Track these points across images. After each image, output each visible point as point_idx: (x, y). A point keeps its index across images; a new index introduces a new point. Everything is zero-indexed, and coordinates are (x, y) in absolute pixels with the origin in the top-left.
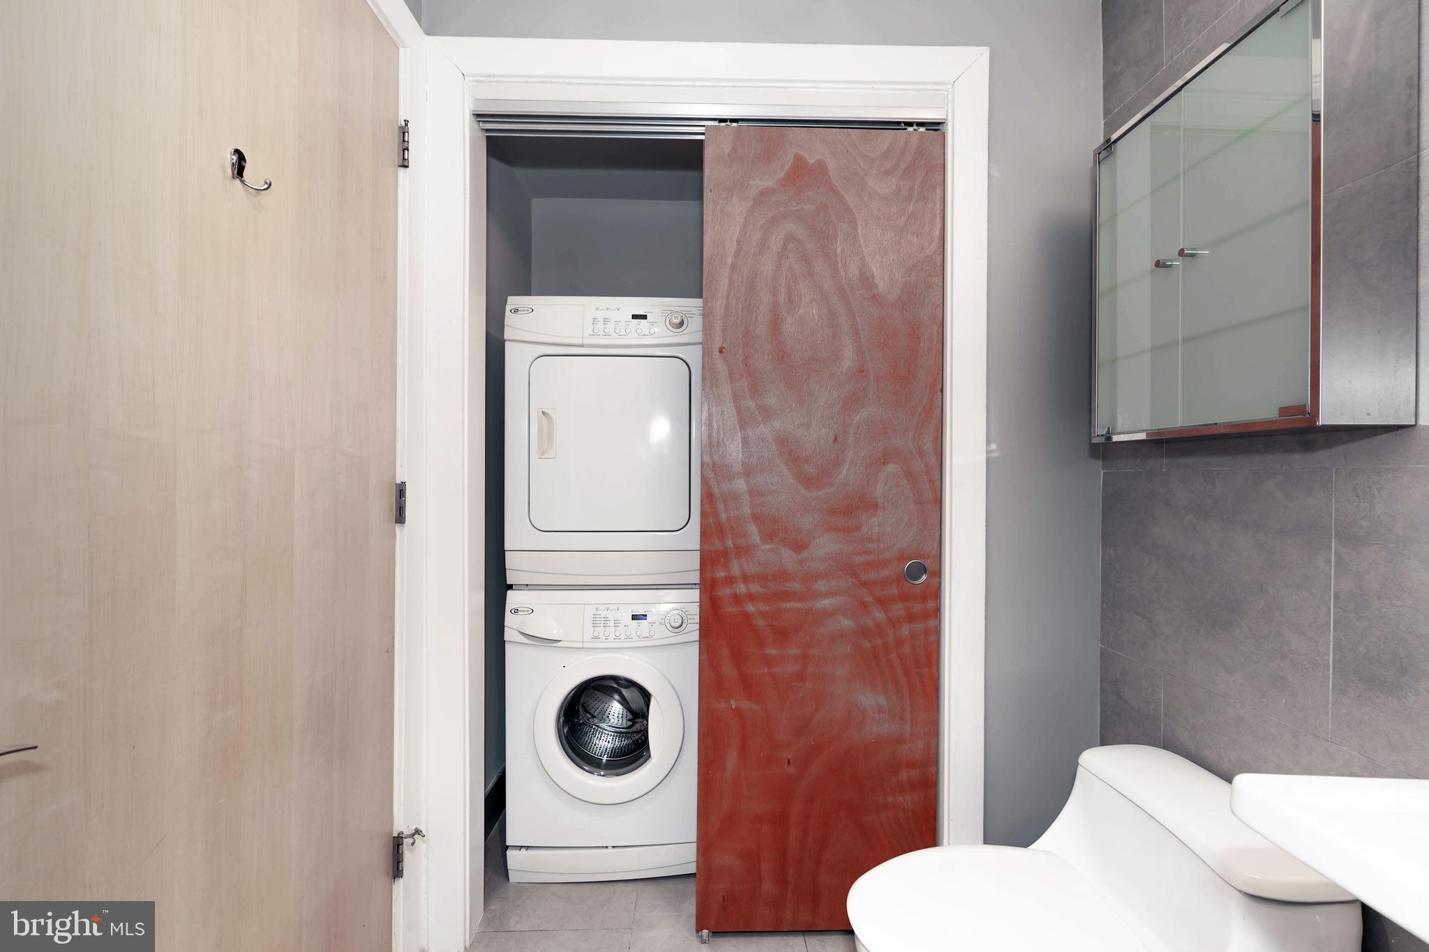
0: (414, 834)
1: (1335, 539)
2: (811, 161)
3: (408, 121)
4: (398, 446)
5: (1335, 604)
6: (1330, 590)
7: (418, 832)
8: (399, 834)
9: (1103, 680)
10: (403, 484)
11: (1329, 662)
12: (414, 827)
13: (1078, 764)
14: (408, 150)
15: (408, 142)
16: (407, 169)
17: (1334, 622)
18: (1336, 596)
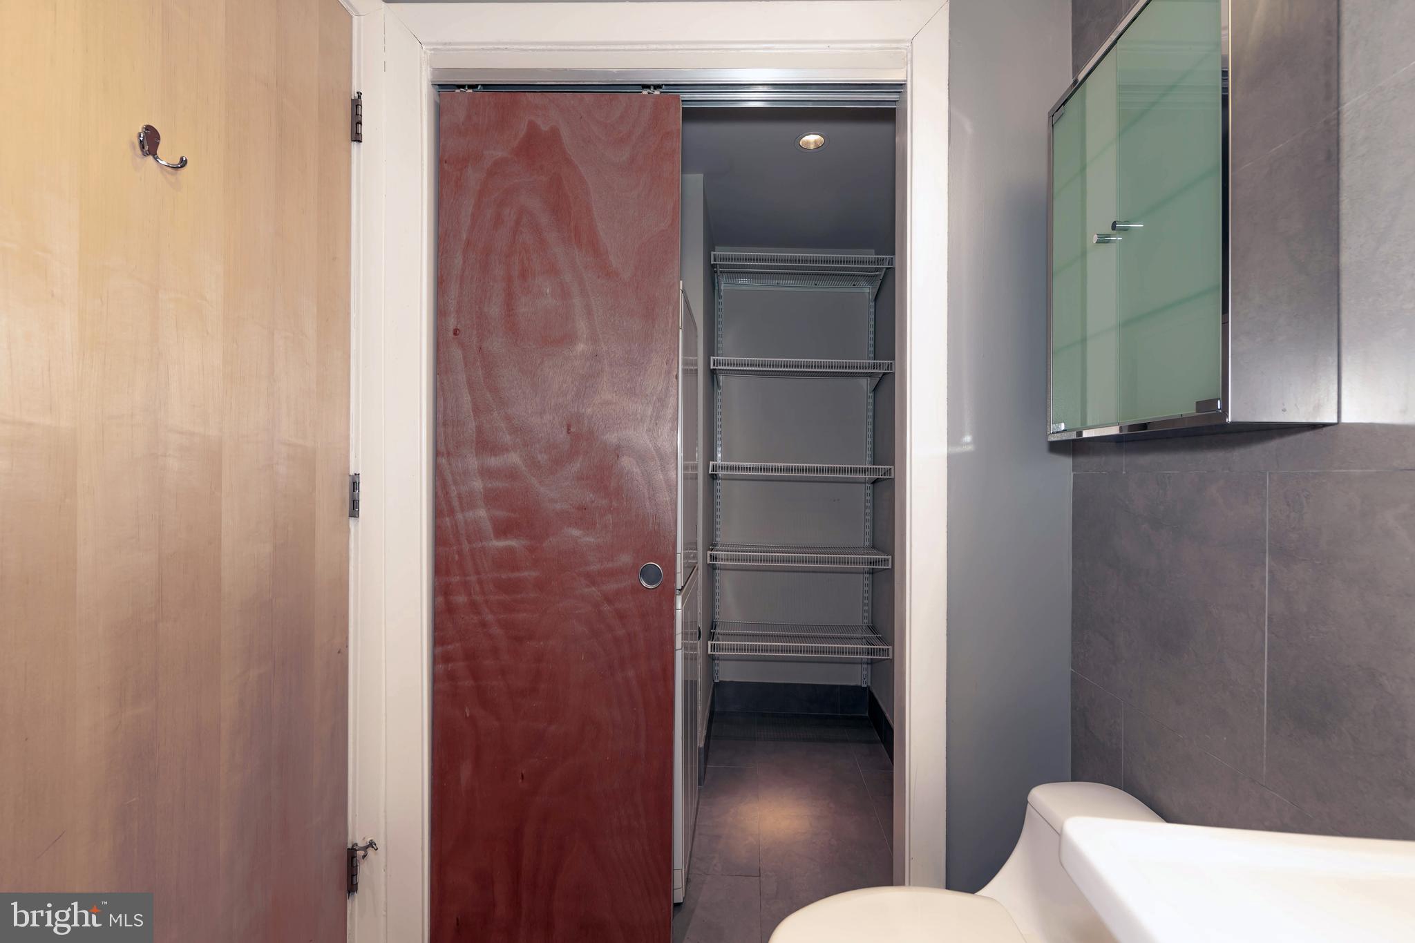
0: (367, 847)
1: (1269, 555)
2: (544, 128)
3: (361, 94)
4: (352, 436)
5: (1268, 630)
6: (1265, 612)
7: (372, 844)
8: (353, 846)
9: (1074, 708)
10: (357, 475)
11: (1263, 694)
12: (369, 839)
13: (1028, 802)
14: (361, 124)
15: (361, 115)
16: (361, 143)
17: (1268, 648)
18: (1270, 619)
